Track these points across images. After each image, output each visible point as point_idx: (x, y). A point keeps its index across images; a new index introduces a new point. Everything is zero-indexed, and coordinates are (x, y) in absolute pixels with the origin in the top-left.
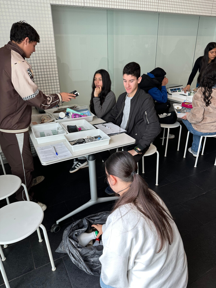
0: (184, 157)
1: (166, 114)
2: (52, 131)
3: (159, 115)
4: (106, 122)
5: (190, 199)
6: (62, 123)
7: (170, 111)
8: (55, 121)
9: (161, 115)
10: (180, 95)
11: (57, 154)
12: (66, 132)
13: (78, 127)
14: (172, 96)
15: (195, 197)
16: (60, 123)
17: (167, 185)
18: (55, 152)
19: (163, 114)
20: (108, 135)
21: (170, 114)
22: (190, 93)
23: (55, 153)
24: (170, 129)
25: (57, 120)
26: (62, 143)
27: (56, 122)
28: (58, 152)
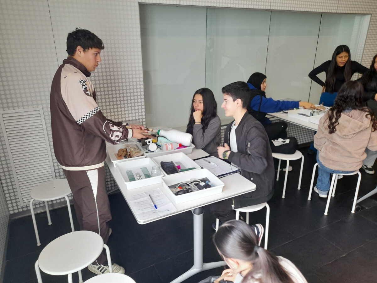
0: (309, 199)
1: (282, 140)
2: (142, 169)
3: (273, 141)
4: (209, 155)
5: (326, 264)
6: (154, 158)
7: (288, 136)
8: (145, 155)
9: (276, 140)
10: (299, 114)
11: (155, 206)
12: (162, 173)
13: (176, 165)
14: (288, 115)
15: (332, 261)
16: (151, 158)
17: (291, 242)
18: (152, 203)
19: (277, 140)
20: (218, 176)
21: (288, 141)
22: (312, 113)
23: (153, 205)
24: (290, 161)
25: (147, 154)
26: (159, 189)
27: (146, 157)
28: (156, 204)
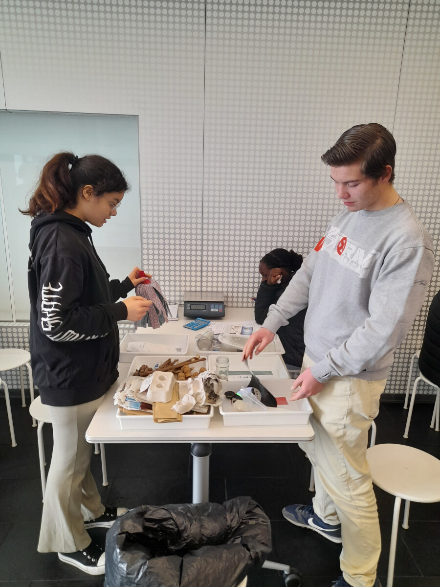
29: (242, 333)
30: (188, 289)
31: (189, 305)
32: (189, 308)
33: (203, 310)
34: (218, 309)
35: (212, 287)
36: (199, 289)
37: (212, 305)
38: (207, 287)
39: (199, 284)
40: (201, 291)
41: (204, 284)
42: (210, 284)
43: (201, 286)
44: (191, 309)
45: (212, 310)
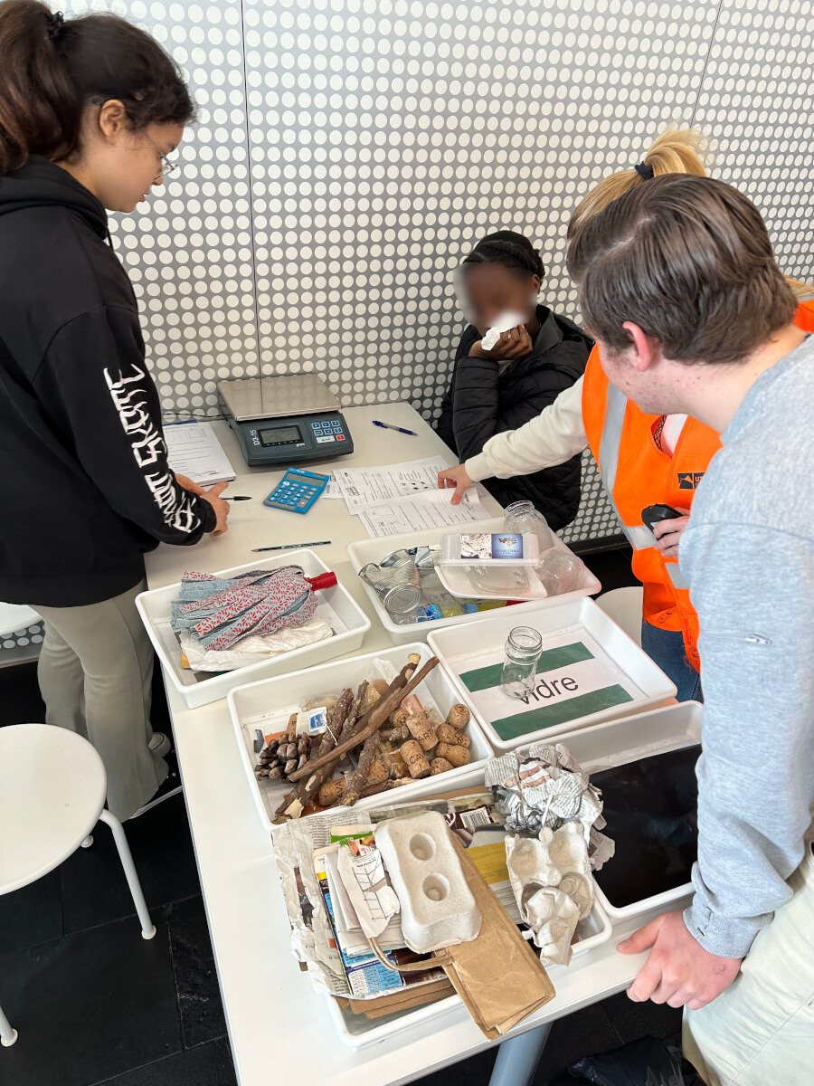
29: (494, 555)
30: (223, 373)
31: (253, 432)
32: (256, 442)
33: (294, 442)
34: (334, 435)
35: (288, 361)
36: (252, 371)
37: (315, 426)
38: (274, 362)
39: (251, 357)
40: (260, 377)
41: (267, 356)
42: (281, 355)
43: (259, 363)
44: (264, 445)
45: (320, 440)
